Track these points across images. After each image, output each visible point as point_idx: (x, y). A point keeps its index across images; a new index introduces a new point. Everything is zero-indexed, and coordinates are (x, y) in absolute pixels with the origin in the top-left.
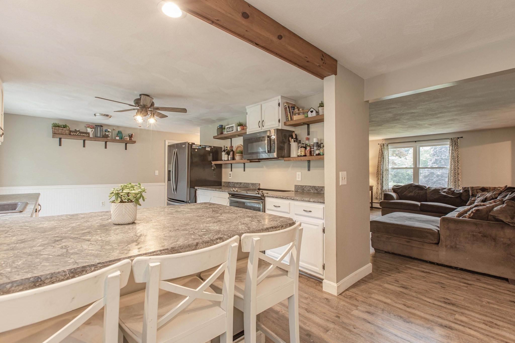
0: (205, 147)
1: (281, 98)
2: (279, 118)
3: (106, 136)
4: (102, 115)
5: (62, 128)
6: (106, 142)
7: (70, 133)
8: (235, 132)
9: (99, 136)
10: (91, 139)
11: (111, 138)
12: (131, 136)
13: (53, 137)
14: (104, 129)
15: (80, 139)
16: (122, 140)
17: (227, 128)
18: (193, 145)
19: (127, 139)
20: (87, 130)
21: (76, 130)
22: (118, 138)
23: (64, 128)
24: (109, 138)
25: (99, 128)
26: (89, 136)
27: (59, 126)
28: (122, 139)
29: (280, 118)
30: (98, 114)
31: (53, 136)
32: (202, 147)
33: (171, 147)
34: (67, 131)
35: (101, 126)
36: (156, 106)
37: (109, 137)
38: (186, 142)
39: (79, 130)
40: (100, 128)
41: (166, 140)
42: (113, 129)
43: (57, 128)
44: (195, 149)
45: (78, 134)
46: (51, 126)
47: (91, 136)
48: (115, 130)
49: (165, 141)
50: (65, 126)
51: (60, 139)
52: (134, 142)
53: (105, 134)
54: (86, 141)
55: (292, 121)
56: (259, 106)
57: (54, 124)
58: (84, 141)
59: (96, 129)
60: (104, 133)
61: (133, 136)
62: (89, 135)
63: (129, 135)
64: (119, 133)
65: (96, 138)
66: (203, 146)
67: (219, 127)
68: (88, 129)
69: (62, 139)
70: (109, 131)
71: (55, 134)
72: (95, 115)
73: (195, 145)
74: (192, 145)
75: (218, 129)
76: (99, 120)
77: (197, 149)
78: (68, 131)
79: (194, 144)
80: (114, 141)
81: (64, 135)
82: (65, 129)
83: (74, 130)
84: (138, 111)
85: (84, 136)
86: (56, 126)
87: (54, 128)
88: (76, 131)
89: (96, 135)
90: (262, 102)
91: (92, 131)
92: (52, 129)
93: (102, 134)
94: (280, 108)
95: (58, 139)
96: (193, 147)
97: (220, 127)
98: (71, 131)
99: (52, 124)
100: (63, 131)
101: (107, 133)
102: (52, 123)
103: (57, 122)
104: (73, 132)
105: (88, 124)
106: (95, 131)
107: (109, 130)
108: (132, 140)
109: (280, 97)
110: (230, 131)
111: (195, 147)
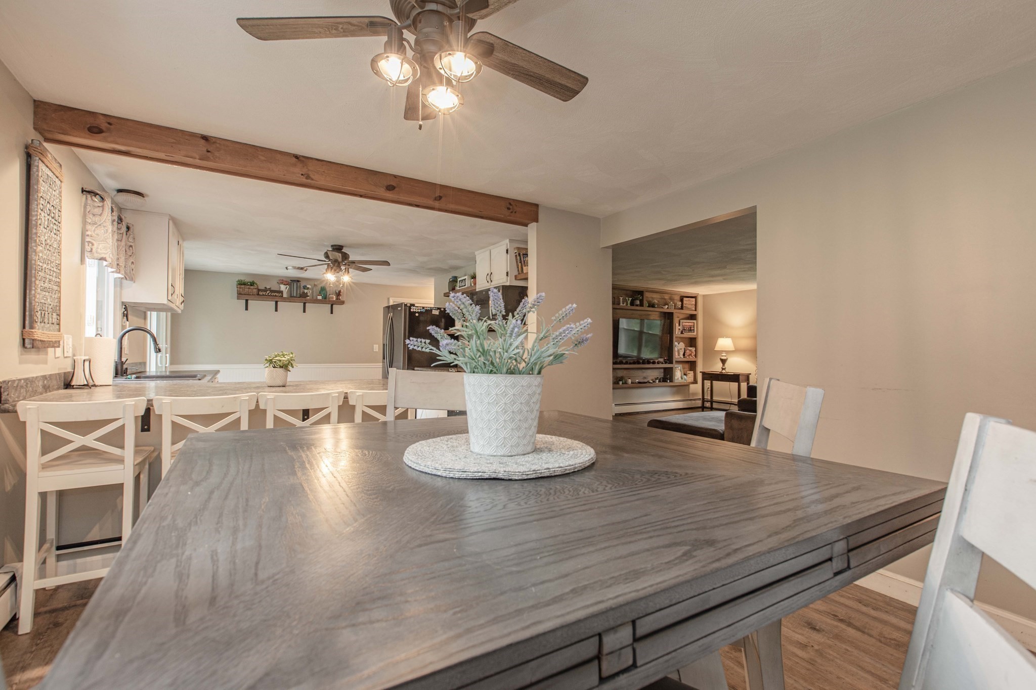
0: (431, 310)
1: (510, 242)
2: (507, 269)
3: (304, 295)
4: (295, 268)
5: (248, 287)
6: (305, 304)
7: (258, 293)
8: (467, 288)
9: (295, 295)
10: (285, 300)
11: (311, 298)
12: (338, 294)
13: (238, 299)
14: (303, 284)
15: (270, 300)
16: (325, 300)
17: (460, 281)
18: (412, 307)
19: (332, 298)
20: (280, 287)
21: (266, 288)
22: (320, 298)
23: (252, 285)
24: (308, 298)
25: (295, 284)
26: (282, 296)
27: (244, 284)
28: (325, 298)
29: (509, 270)
30: (291, 267)
31: (238, 297)
32: (426, 310)
33: (388, 308)
34: (254, 290)
35: (298, 281)
36: (351, 258)
37: (308, 296)
38: (402, 303)
39: (270, 288)
40: (297, 285)
41: (390, 298)
42: (315, 285)
43: (243, 286)
44: (416, 312)
45: (268, 294)
46: (236, 283)
47: (285, 295)
48: (316, 285)
49: (388, 299)
50: (252, 284)
51: (247, 301)
52: (343, 303)
53: (304, 292)
54: (278, 303)
55: (522, 274)
56: (488, 252)
57: (239, 281)
58: (276, 302)
59: (291, 285)
60: (301, 291)
61: (341, 294)
62: (282, 294)
63: (336, 292)
64: (323, 289)
65: (291, 298)
66: (428, 308)
67: (451, 280)
68: (281, 285)
69: (249, 301)
70: (308, 288)
71: (240, 295)
72: (287, 268)
73: (414, 308)
74: (410, 308)
75: (450, 282)
76: (293, 273)
77: (418, 312)
78: (256, 290)
79: (413, 305)
80: (316, 301)
81: (250, 296)
82: (252, 287)
83: (263, 288)
84: (328, 268)
85: (275, 296)
86: (241, 284)
87: (239, 286)
88: (266, 290)
89: (291, 294)
90: (491, 247)
91: (286, 288)
92: (237, 288)
93: (299, 293)
94: (509, 255)
95: (245, 301)
96: (412, 310)
97: (453, 279)
98: (259, 290)
99: (237, 282)
100: (250, 290)
101: (306, 291)
102: (237, 280)
103: (242, 278)
104: (262, 290)
105: (282, 279)
106: (290, 288)
107: (308, 286)
108: (340, 299)
109: (507, 241)
110: (462, 286)
111: (415, 310)
